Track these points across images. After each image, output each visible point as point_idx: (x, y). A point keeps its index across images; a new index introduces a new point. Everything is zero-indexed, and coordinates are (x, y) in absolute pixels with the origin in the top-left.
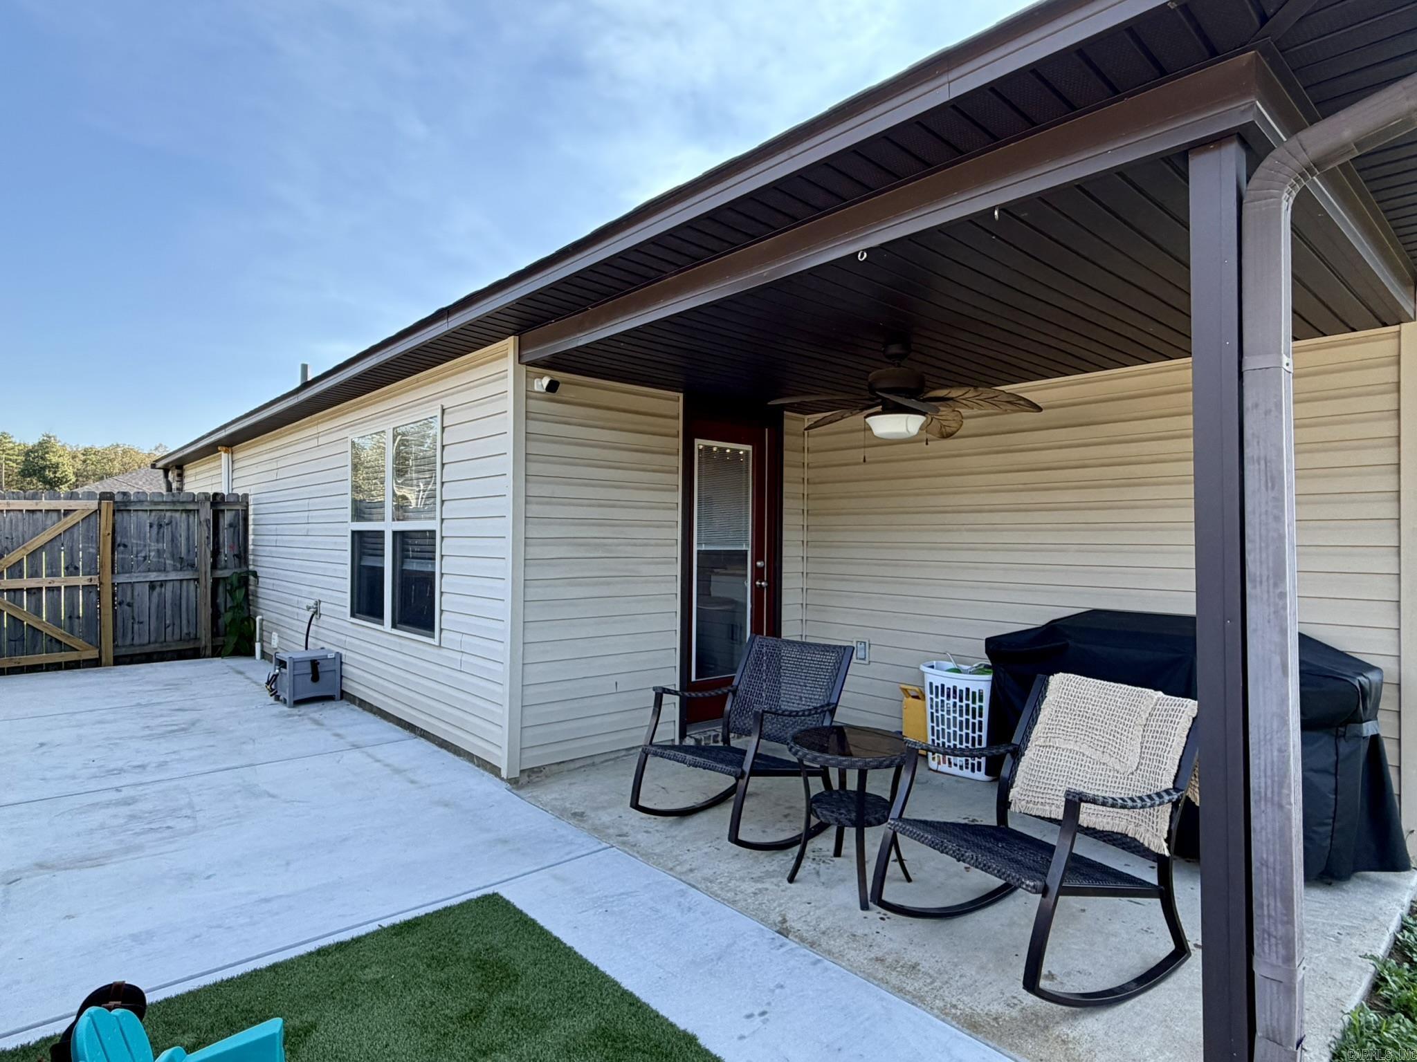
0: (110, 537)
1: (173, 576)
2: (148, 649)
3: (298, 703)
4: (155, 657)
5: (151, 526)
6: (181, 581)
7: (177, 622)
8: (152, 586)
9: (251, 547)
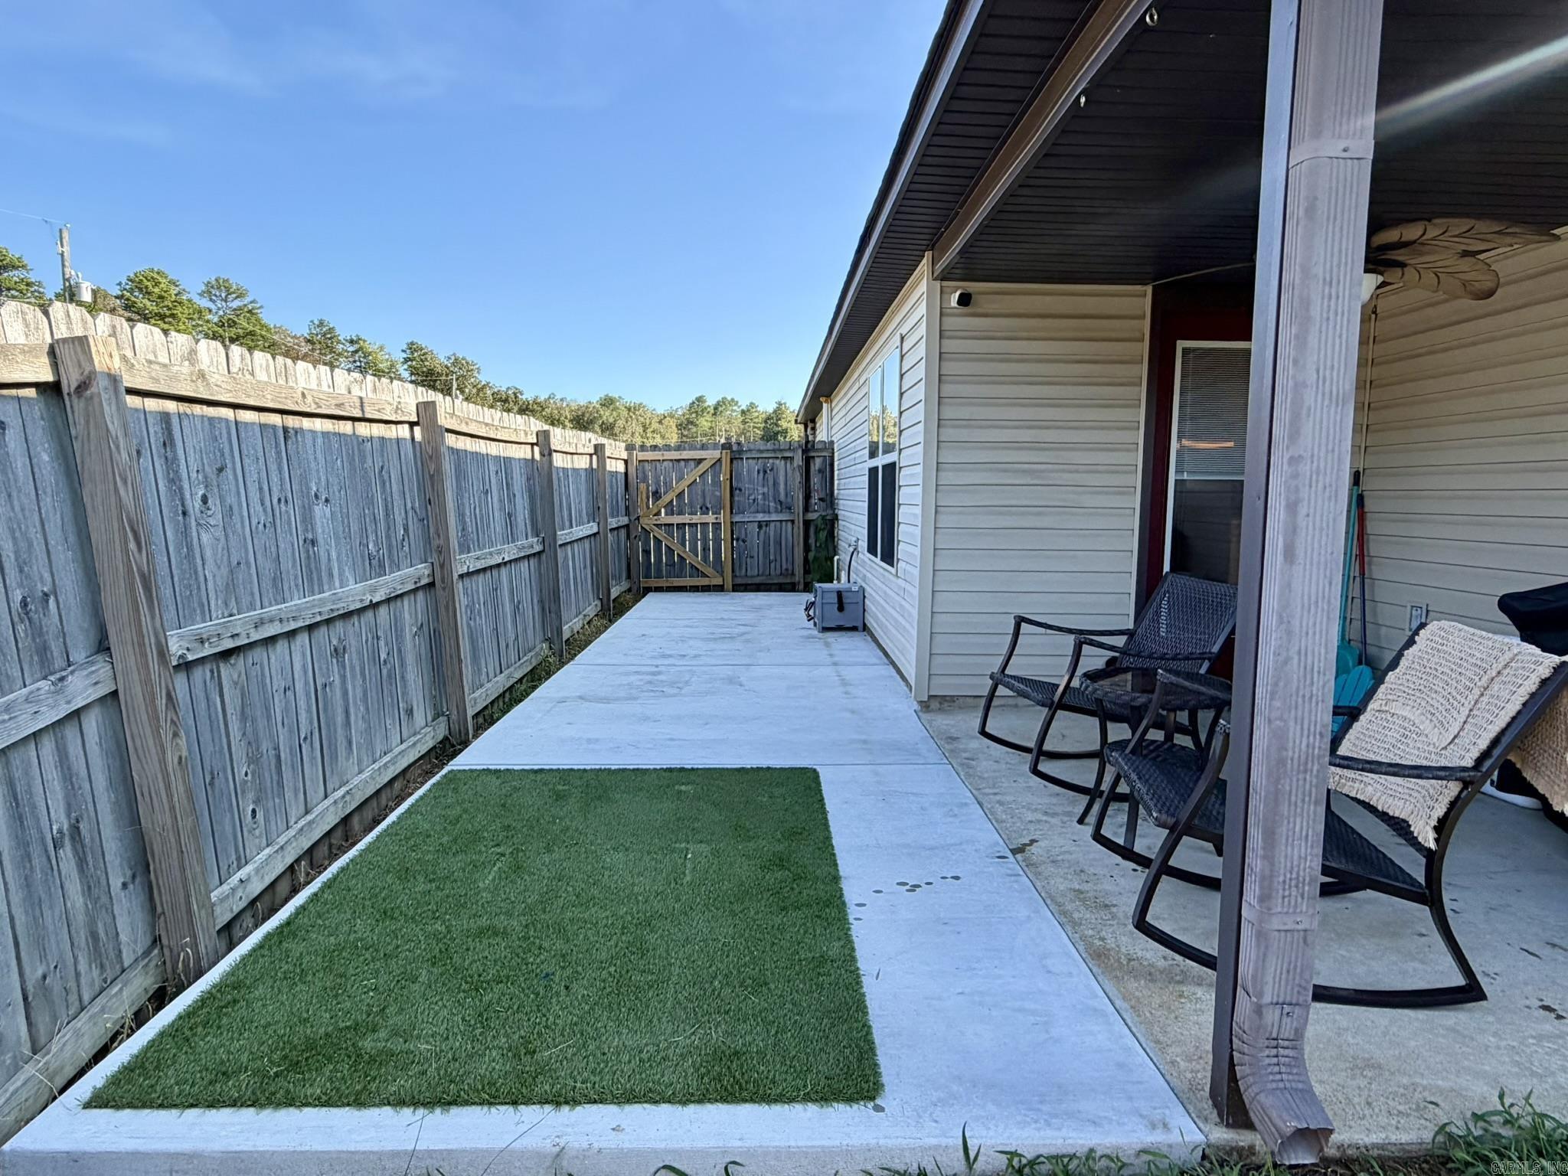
0: (728, 482)
1: (774, 517)
2: (757, 580)
3: (825, 629)
4: (762, 587)
5: (759, 472)
6: (781, 521)
7: (778, 558)
8: (760, 525)
9: (836, 492)
